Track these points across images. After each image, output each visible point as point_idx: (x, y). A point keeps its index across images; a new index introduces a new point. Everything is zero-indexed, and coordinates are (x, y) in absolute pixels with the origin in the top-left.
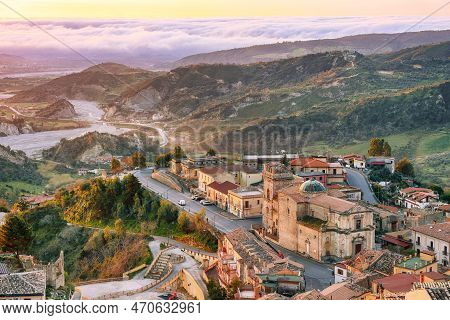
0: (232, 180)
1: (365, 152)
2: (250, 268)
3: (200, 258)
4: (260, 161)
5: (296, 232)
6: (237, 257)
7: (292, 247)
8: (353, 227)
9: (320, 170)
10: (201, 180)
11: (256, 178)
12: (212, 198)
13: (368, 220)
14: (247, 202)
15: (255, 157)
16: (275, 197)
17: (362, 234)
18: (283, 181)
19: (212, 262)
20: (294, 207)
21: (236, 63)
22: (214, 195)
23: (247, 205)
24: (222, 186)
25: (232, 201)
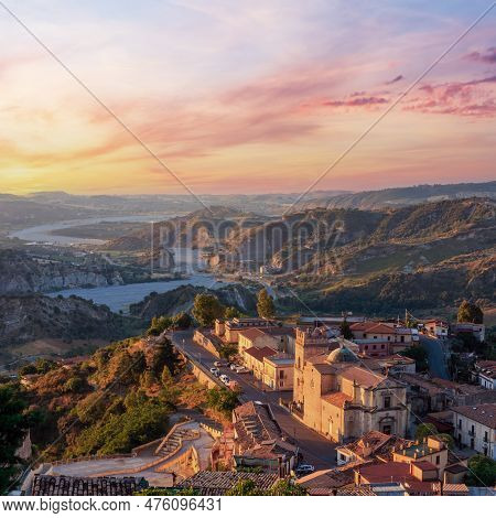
5: (320, 409)
8: (380, 405)
9: (385, 337)
10: (241, 344)
12: (248, 365)
14: (282, 372)
17: (392, 413)
18: (315, 346)
22: (250, 361)
23: (281, 375)
24: (258, 353)
25: (267, 372)
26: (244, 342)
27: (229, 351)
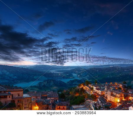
0: (99, 88)
1: (122, 84)
2: (102, 104)
3: (93, 102)
4: (104, 85)
5: (110, 98)
6: (100, 102)
7: (110, 100)
8: (120, 96)
11: (103, 88)
13: (123, 95)
15: (104, 84)
16: (107, 91)
17: (122, 97)
18: (108, 88)
19: (96, 103)
20: (110, 93)
21: (101, 68)
22: (96, 91)
23: (102, 93)
24: (98, 89)
25: (99, 92)
26: (95, 88)
27: (92, 89)
